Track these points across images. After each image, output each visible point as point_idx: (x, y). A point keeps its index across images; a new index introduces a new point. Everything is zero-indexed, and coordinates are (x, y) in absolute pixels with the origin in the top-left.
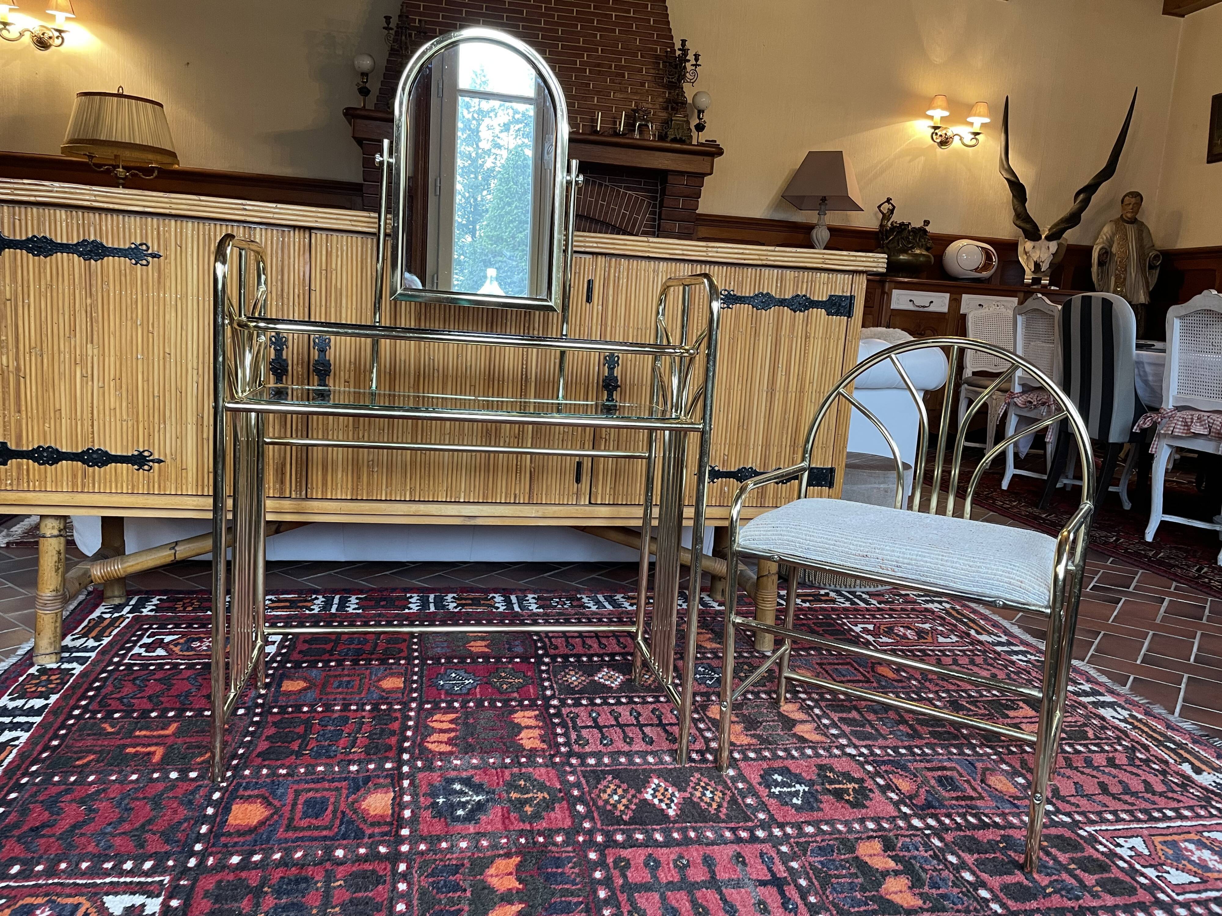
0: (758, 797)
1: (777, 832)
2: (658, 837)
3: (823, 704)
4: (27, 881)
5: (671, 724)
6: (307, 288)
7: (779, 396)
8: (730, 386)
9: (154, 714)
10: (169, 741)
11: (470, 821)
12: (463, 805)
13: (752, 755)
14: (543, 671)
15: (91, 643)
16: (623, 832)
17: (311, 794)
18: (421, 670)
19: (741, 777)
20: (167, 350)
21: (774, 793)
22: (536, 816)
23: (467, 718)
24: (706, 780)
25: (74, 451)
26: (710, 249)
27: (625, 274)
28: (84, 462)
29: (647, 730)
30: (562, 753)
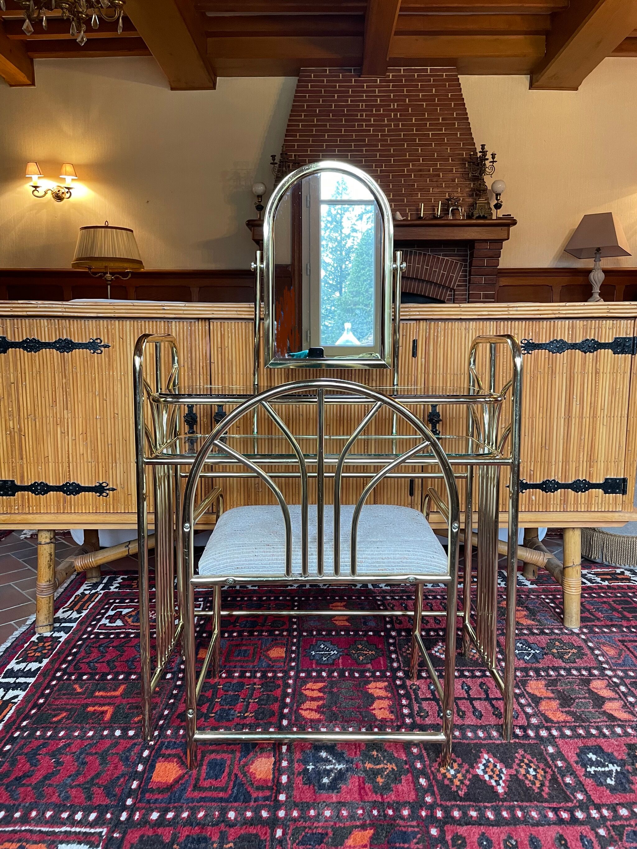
0: (576, 776)
1: (594, 814)
2: (490, 815)
3: (628, 681)
4: (8, 827)
5: (497, 699)
6: (208, 361)
7: (575, 422)
8: (533, 415)
9: (109, 677)
10: (117, 702)
11: (333, 790)
12: (328, 773)
13: (568, 732)
14: (391, 644)
15: (75, 615)
16: (460, 808)
17: (213, 756)
18: (298, 641)
19: (559, 755)
20: (116, 412)
21: (590, 772)
22: (386, 787)
23: (332, 687)
24: (529, 757)
25: (58, 485)
26: (511, 309)
27: (442, 333)
28: (64, 492)
29: (477, 704)
30: (407, 724)
